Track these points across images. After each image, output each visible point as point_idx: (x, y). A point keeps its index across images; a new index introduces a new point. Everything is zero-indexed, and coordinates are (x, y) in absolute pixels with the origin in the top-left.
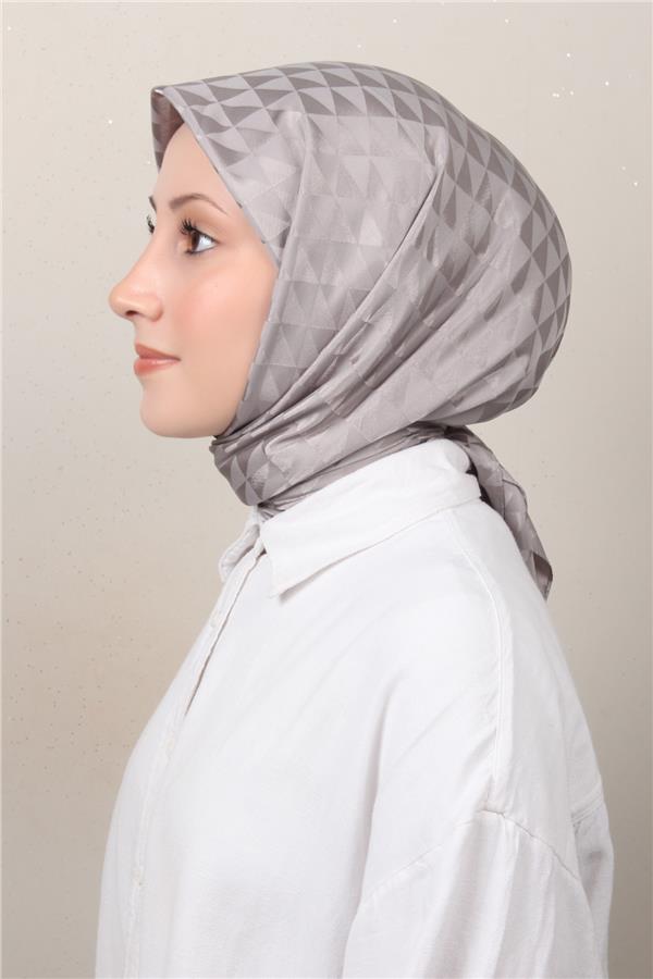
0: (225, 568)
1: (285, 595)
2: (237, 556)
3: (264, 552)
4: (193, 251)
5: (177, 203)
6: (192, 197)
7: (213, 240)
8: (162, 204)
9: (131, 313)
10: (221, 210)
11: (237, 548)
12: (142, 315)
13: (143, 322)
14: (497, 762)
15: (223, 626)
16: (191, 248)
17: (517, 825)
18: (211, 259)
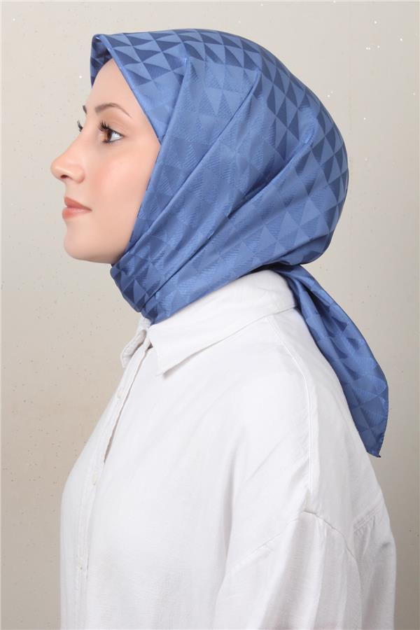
0: (125, 359)
1: (167, 374)
2: (133, 350)
3: (150, 347)
4: (108, 140)
5: (101, 108)
6: (110, 105)
7: (121, 135)
8: (91, 110)
9: (64, 177)
10: (127, 114)
11: (132, 346)
12: (71, 178)
13: (72, 184)
14: (311, 480)
15: (127, 397)
16: (107, 139)
17: (325, 521)
18: (119, 146)
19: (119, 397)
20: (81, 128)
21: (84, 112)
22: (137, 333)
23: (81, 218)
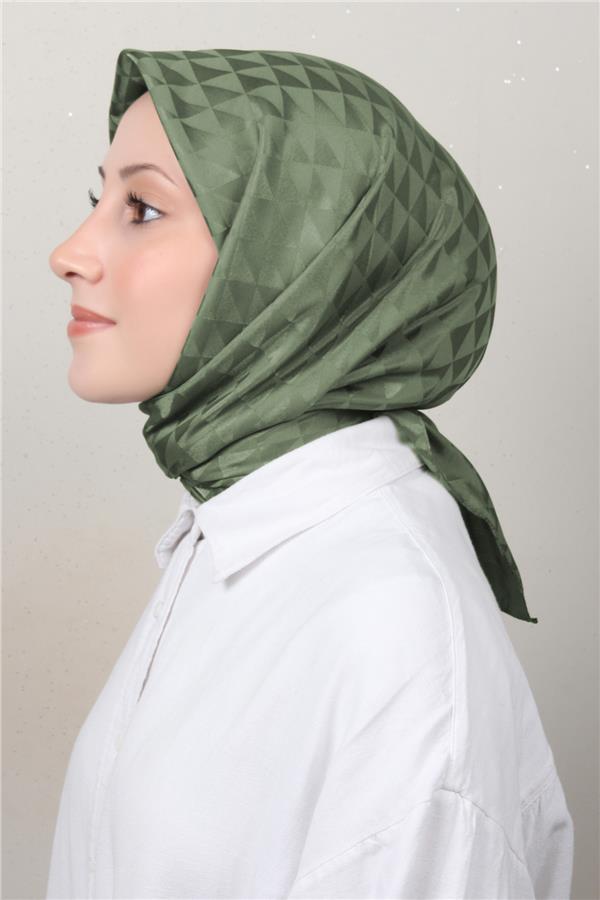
0: (162, 554)
1: (231, 580)
2: (175, 541)
3: (201, 538)
4: (139, 220)
5: (128, 172)
6: (143, 168)
7: (159, 212)
8: (112, 173)
9: (70, 274)
10: (172, 181)
11: (172, 534)
12: (81, 276)
13: (83, 285)
14: (453, 742)
16: (137, 217)
17: (474, 804)
18: (156, 229)
19: (156, 617)
20: (95, 202)
21: (99, 177)
22: (179, 516)
23: (100, 336)
